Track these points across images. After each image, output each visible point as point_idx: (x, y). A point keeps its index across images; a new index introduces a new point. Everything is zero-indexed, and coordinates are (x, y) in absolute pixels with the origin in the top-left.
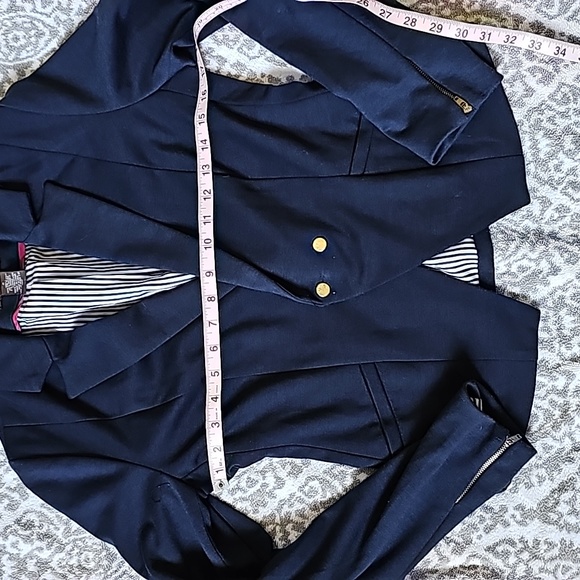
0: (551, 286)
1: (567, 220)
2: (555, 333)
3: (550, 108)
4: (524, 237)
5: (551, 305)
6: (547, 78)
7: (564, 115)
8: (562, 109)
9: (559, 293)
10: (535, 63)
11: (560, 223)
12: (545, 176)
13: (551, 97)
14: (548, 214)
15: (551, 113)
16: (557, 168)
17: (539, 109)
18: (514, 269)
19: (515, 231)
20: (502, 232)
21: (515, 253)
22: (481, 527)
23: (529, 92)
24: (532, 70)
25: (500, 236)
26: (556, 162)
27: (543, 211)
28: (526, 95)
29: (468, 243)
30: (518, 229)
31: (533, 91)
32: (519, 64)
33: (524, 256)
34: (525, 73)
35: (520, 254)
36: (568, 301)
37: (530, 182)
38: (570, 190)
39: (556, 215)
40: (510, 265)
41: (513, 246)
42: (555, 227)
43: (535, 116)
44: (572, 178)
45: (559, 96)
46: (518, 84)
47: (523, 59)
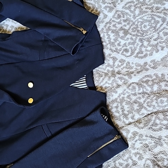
0: (118, 93)
1: (125, 65)
2: (121, 113)
3: (114, 21)
4: (106, 74)
5: (119, 101)
6: (111, 9)
7: (119, 23)
8: (118, 20)
9: (122, 96)
10: (106, 5)
11: (122, 67)
12: (114, 49)
13: (113, 17)
14: (117, 63)
15: (114, 23)
16: (119, 45)
17: (109, 23)
20: (98, 73)
21: (102, 81)
23: (106, 16)
25: (97, 75)
26: (118, 42)
27: (114, 63)
28: (104, 18)
29: (83, 79)
33: (106, 82)
35: (104, 82)
36: (125, 99)
39: (120, 64)
41: (101, 79)
42: (120, 69)
43: (108, 25)
45: (116, 16)
47: (101, 4)
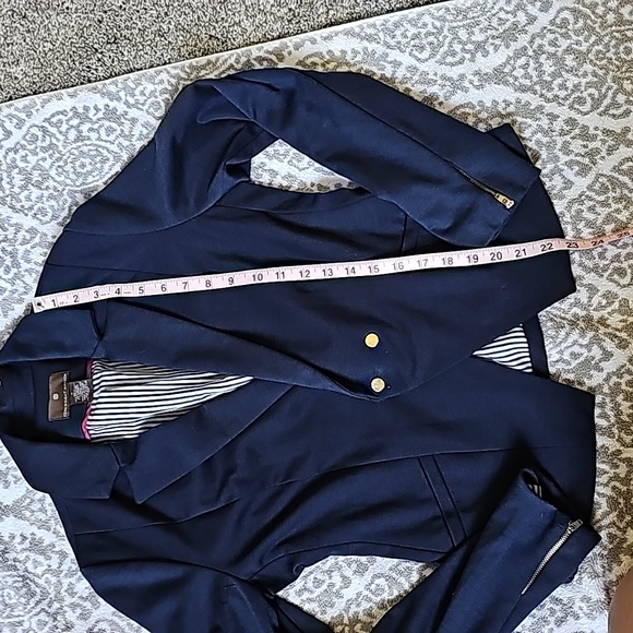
0: (605, 371)
1: (616, 305)
2: (613, 420)
3: (590, 199)
4: (573, 324)
5: (608, 391)
6: (584, 171)
7: (604, 204)
8: (602, 198)
9: (614, 379)
10: (572, 157)
11: (609, 310)
12: (590, 264)
13: (590, 188)
14: (595, 300)
15: (591, 203)
16: (602, 256)
17: (579, 200)
18: (566, 356)
19: (564, 319)
20: (551, 320)
21: (565, 340)
22: (552, 619)
23: (568, 184)
24: (570, 164)
25: (549, 324)
26: (600, 250)
27: (590, 298)
28: (565, 188)
29: (518, 332)
30: (567, 316)
31: (572, 183)
32: (557, 159)
33: (575, 342)
34: (563, 167)
35: (570, 340)
36: (624, 387)
37: (576, 270)
38: (616, 277)
39: (604, 302)
40: (561, 352)
41: (563, 333)
42: (604, 313)
43: (576, 207)
44: (616, 264)
45: (598, 185)
46: (557, 177)
47: (560, 154)
